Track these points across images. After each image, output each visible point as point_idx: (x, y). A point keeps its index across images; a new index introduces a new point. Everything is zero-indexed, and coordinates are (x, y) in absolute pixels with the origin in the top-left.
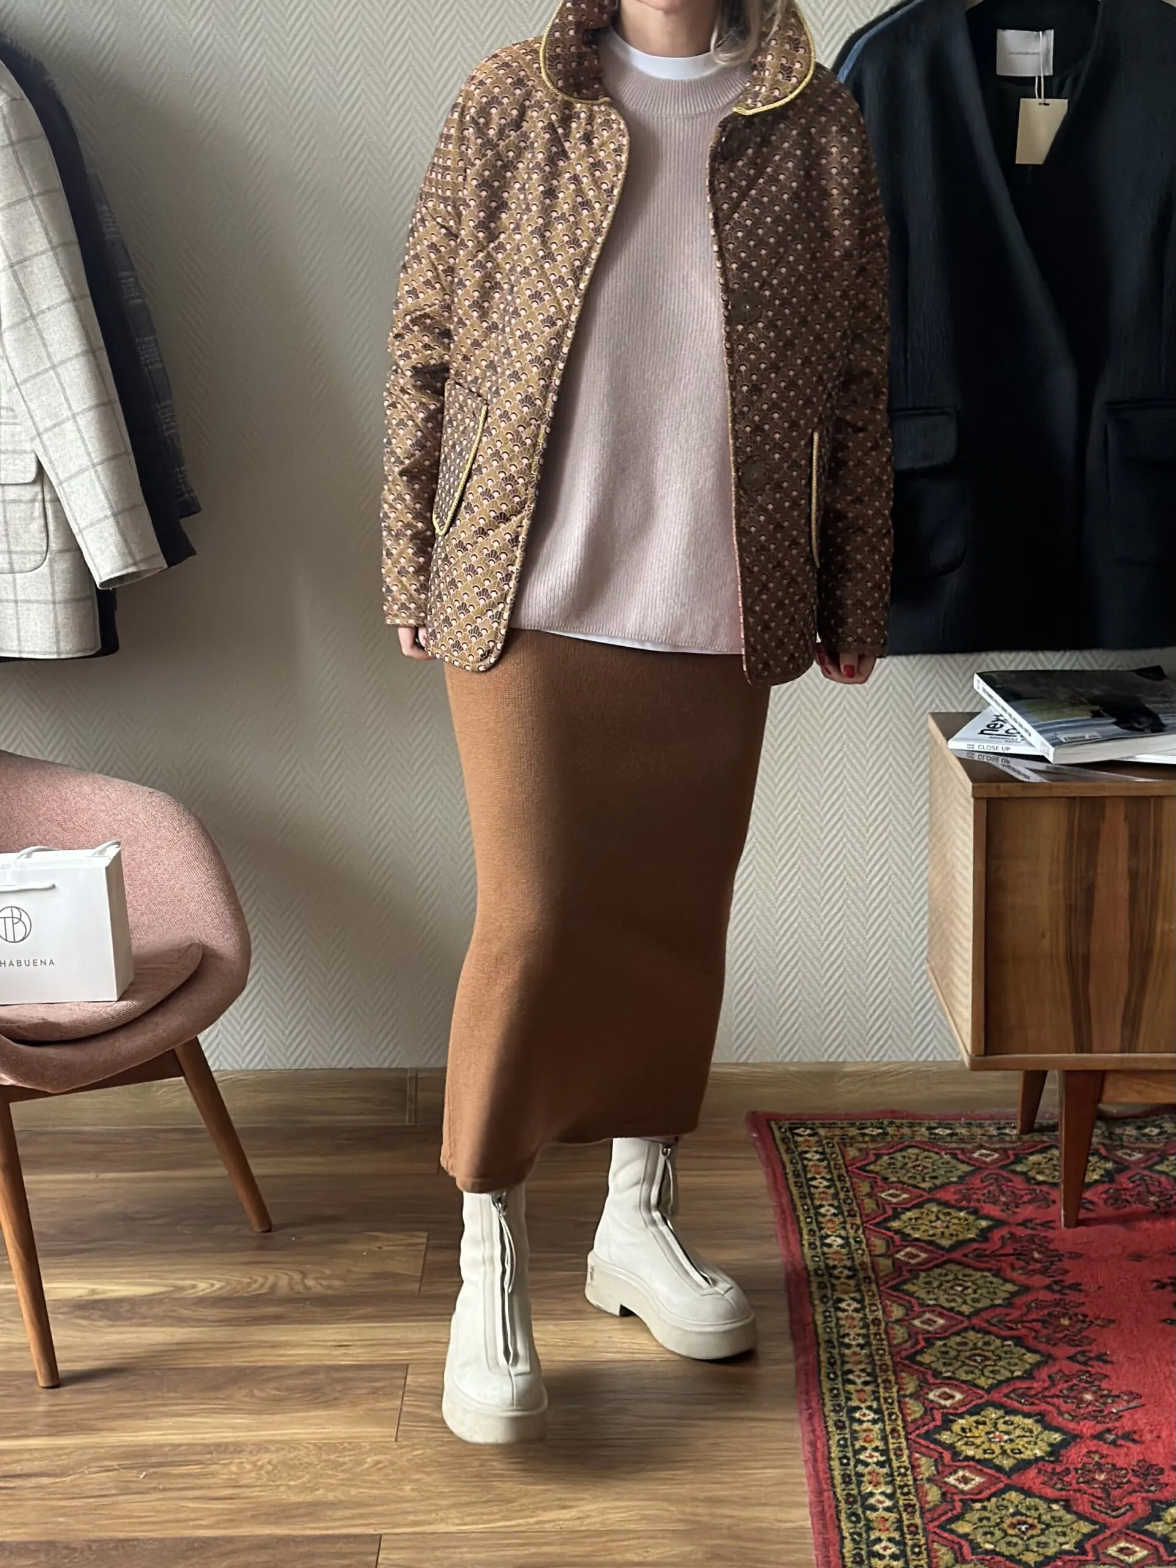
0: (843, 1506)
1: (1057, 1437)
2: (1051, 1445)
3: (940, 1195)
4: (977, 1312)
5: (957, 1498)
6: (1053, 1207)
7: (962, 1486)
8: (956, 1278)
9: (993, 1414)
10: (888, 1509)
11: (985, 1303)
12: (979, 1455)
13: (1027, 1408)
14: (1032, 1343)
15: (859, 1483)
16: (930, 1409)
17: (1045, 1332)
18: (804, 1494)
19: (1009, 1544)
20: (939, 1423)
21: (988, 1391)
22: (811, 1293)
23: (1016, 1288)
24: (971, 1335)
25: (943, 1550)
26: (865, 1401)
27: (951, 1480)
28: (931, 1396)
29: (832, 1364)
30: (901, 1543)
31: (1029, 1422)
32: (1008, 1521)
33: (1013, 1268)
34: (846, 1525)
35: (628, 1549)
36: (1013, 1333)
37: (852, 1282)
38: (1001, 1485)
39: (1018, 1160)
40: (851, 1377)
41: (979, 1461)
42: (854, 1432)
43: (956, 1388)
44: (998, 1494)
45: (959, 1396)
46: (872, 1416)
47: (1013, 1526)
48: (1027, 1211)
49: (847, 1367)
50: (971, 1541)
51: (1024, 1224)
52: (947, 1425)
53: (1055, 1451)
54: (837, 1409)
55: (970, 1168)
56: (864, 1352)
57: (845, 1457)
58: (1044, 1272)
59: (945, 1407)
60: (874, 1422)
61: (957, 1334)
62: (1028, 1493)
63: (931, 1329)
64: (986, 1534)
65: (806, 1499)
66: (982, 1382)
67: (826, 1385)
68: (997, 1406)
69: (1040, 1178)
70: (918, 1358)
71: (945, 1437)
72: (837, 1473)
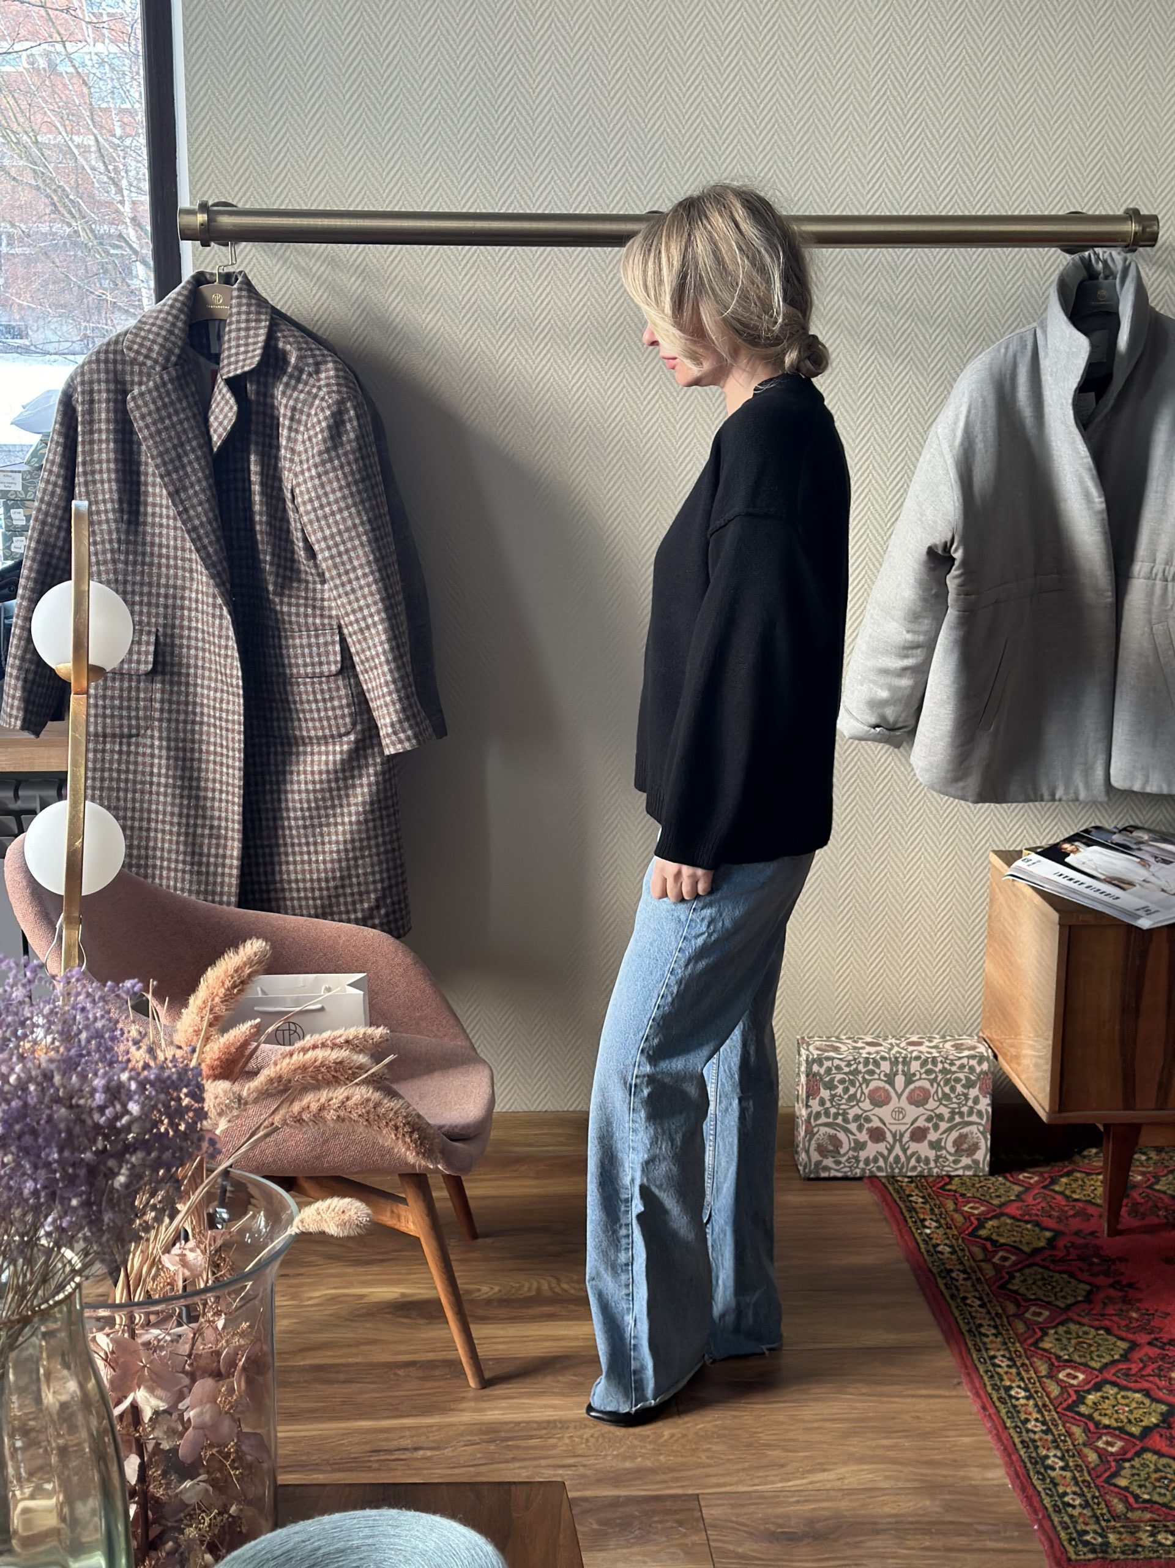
0: (1029, 1465)
1: (1164, 1408)
2: (1162, 1414)
3: (1007, 1210)
4: (1068, 1307)
5: (1111, 1459)
6: (1093, 1221)
7: (1110, 1449)
8: (1043, 1279)
9: (1111, 1391)
10: (1062, 1469)
11: (1070, 1301)
12: (1115, 1424)
13: (1132, 1385)
14: (1117, 1332)
15: (1036, 1447)
16: (1064, 1387)
17: (1124, 1323)
18: (997, 1457)
19: (1160, 1494)
20: (1074, 1397)
21: (1101, 1370)
22: (942, 1294)
23: (1088, 1287)
24: (1073, 1327)
25: (1116, 1501)
26: (1013, 1381)
27: (1100, 1444)
28: (1061, 1376)
29: (979, 1350)
30: (1082, 1495)
31: (1138, 1396)
32: (1154, 1476)
33: (1081, 1270)
34: (1036, 1482)
35: (884, 1504)
36: (1102, 1324)
37: (969, 1283)
38: (1138, 1448)
39: (1054, 1181)
40: (997, 1361)
41: (1115, 1429)
42: (1015, 1406)
43: (1075, 1368)
44: (1138, 1454)
45: (1081, 1377)
46: (1023, 1394)
47: (1158, 1480)
48: (1076, 1224)
49: (992, 1353)
50: (1132, 1493)
51: (1077, 1233)
52: (1081, 1400)
53: (1165, 1418)
54: (996, 1388)
55: (1021, 1189)
56: (999, 1339)
57: (1016, 1427)
58: (1107, 1274)
59: (1072, 1386)
60: (1027, 1398)
61: (1062, 1323)
62: (1159, 1454)
63: (1040, 1319)
64: (1140, 1486)
65: (999, 1461)
66: (1093, 1364)
67: (981, 1370)
68: (1114, 1384)
69: (1075, 1196)
70: (1041, 1345)
71: (1083, 1409)
72: (1017, 1440)
